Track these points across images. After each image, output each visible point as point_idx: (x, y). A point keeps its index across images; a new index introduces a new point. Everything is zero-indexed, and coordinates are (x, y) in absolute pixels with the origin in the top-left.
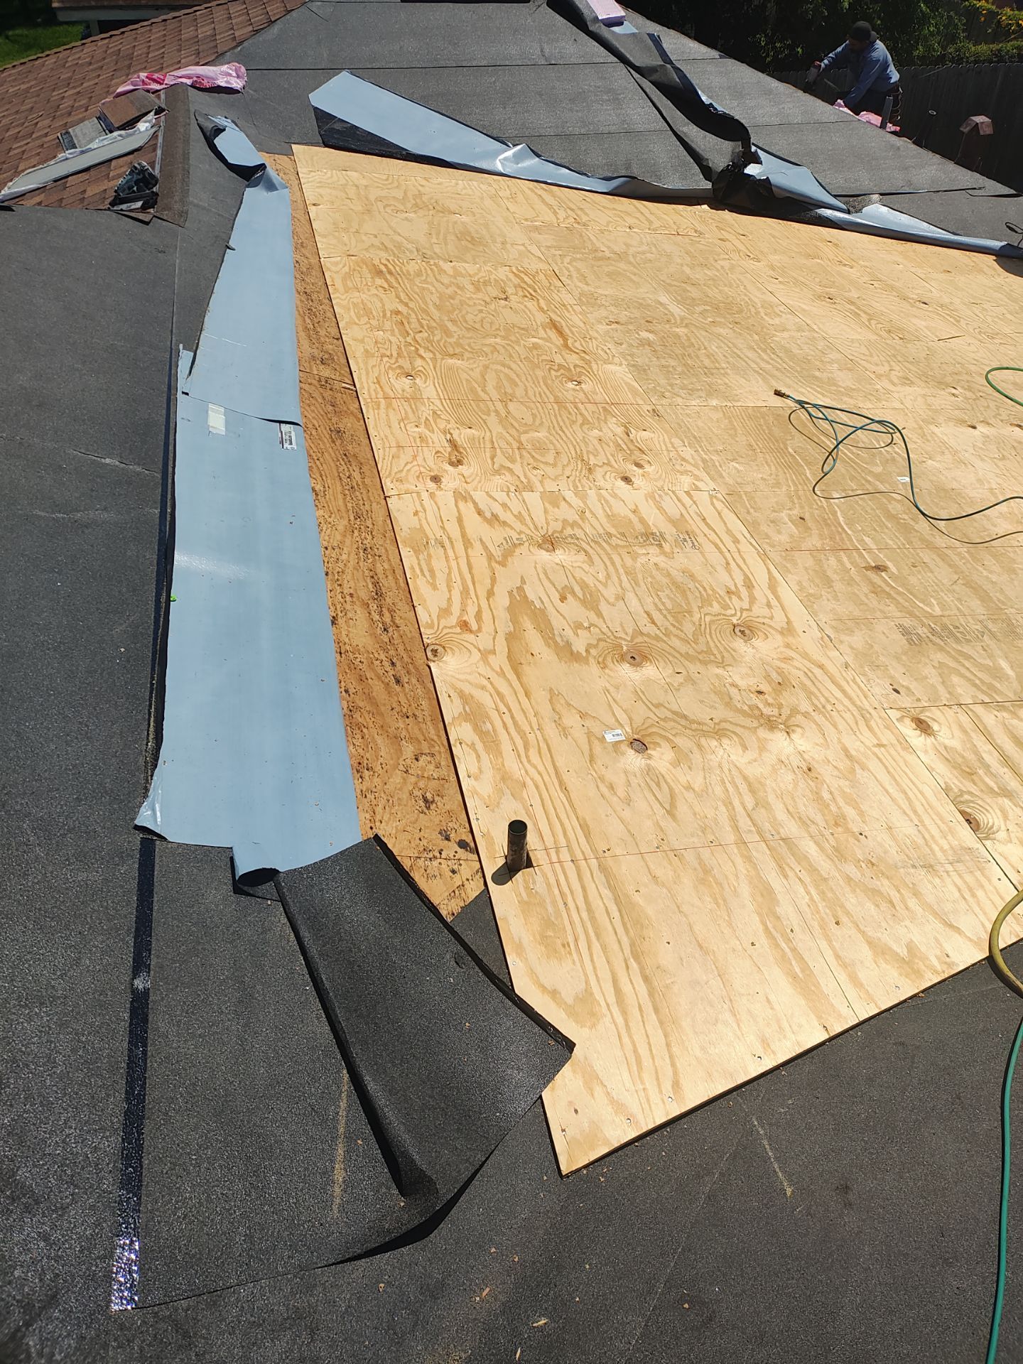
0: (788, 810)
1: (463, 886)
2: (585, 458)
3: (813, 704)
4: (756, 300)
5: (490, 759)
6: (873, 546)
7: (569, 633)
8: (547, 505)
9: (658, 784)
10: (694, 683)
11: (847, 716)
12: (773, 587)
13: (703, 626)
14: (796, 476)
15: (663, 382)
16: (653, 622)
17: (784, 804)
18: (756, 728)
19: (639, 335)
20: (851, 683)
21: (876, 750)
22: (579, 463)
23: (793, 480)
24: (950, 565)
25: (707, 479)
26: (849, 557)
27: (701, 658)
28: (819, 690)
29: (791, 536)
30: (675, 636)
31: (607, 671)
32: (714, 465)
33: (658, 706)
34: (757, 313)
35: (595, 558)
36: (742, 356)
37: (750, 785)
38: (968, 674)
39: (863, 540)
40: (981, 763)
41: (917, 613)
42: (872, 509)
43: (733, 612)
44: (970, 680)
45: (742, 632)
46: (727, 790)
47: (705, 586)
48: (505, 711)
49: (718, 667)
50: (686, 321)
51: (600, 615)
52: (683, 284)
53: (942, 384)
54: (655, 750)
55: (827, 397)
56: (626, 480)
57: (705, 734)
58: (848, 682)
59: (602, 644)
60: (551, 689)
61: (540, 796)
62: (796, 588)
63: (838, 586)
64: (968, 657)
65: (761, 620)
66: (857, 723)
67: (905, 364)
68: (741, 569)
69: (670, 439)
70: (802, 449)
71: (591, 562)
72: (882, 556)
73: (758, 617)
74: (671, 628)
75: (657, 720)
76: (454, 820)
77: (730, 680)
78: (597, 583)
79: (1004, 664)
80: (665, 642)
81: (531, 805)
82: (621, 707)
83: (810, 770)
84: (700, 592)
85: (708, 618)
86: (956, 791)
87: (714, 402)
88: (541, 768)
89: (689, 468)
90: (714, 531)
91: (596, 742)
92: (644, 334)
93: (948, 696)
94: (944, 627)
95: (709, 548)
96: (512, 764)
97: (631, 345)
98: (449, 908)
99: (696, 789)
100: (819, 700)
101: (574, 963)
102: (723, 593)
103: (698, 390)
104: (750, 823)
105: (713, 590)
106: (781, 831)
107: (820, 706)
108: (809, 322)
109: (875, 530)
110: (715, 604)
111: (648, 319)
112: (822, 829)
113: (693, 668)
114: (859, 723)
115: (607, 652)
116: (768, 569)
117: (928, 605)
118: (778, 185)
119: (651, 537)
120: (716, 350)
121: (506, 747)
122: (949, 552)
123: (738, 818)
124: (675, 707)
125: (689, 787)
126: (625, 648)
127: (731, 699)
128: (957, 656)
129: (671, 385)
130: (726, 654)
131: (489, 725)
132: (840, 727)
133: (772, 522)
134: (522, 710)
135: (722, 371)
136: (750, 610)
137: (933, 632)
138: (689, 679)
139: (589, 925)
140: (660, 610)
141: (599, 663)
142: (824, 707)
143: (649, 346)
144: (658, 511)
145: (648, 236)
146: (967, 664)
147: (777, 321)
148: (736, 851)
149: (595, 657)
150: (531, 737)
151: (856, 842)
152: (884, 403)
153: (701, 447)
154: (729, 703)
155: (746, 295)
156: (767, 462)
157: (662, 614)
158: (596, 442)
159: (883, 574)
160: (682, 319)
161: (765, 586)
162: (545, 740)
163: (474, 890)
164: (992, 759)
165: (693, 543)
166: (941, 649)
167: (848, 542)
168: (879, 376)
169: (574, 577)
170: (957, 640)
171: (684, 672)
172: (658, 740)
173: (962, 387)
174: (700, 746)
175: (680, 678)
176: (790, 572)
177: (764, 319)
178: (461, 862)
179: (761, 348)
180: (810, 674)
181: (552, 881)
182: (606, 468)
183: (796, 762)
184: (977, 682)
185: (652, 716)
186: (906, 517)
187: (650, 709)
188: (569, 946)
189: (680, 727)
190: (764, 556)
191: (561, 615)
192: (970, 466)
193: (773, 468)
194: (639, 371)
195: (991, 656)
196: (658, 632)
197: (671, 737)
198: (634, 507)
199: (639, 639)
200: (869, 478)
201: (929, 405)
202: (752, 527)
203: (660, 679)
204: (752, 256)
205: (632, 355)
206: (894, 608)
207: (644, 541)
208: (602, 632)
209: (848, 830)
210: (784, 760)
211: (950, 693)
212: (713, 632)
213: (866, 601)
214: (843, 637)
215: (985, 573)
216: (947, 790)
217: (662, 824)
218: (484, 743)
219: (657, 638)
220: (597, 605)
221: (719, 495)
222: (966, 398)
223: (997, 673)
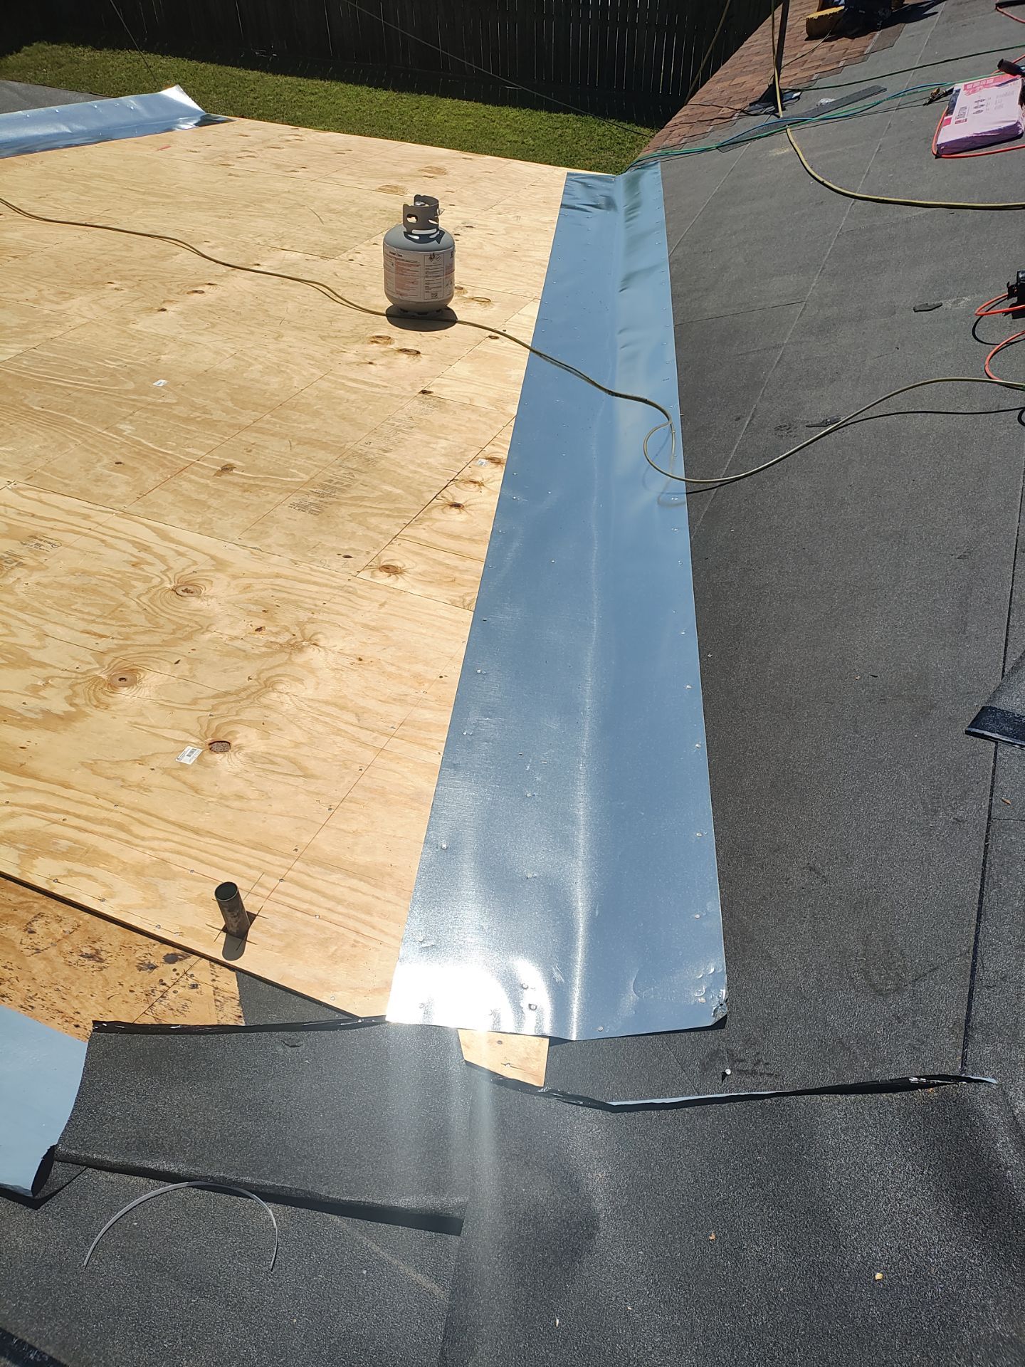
0: (380, 701)
1: (217, 988)
3: (307, 609)
5: (103, 869)
6: (201, 453)
7: (33, 702)
9: (272, 763)
10: (201, 661)
11: (339, 600)
12: (164, 536)
13: (148, 608)
14: (70, 429)
16: (101, 636)
17: (373, 698)
18: (289, 659)
20: (313, 573)
21: (384, 610)
23: (71, 434)
24: (272, 435)
26: (193, 473)
27: (180, 636)
28: (297, 595)
29: (128, 483)
30: (136, 633)
31: (113, 708)
33: (194, 702)
37: (335, 705)
38: (377, 511)
39: (188, 452)
40: (451, 569)
41: (294, 488)
42: (165, 422)
43: (159, 579)
44: (382, 514)
45: (186, 591)
46: (326, 723)
47: (107, 573)
48: (63, 817)
49: (203, 633)
51: (42, 665)
53: (98, 284)
54: (236, 739)
55: (12, 343)
57: (259, 694)
58: (310, 574)
59: (78, 689)
60: (83, 764)
62: (184, 525)
63: (214, 502)
64: (361, 498)
65: (189, 571)
66: (350, 601)
67: (44, 279)
68: (120, 539)
70: (45, 401)
72: (218, 458)
73: (184, 570)
74: (123, 630)
75: (208, 714)
77: (225, 638)
78: (4, 639)
79: (388, 488)
80: (133, 645)
81: (192, 871)
82: (166, 727)
83: (360, 660)
84: (109, 582)
85: (144, 599)
86: (458, 599)
88: (162, 835)
90: (55, 520)
91: (181, 773)
93: (382, 536)
94: (323, 486)
95: (69, 538)
96: (130, 855)
98: (229, 1017)
99: (304, 741)
100: (306, 603)
102: (131, 569)
104: (369, 732)
105: (119, 572)
106: (394, 719)
107: (313, 607)
109: (187, 438)
110: (135, 583)
112: (416, 695)
113: (185, 648)
114: (353, 600)
115: (92, 692)
116: (142, 524)
117: (293, 476)
121: (105, 845)
122: (259, 424)
123: (357, 736)
124: (210, 692)
125: (297, 745)
126: (104, 676)
127: (244, 651)
128: (355, 502)
130: (196, 619)
131: (63, 843)
132: (344, 612)
133: (97, 481)
134: (78, 802)
136: (169, 569)
137: (320, 495)
138: (193, 661)
140: (93, 621)
141: (97, 707)
142: (316, 606)
146: (367, 504)
148: (383, 760)
149: (87, 705)
150: (119, 818)
151: (444, 685)
152: (67, 324)
154: (247, 656)
156: (28, 431)
157: (98, 623)
159: (234, 471)
161: (157, 540)
162: (133, 809)
163: (229, 983)
164: (453, 561)
165: (49, 543)
166: (340, 504)
167: (179, 462)
168: (36, 301)
170: (343, 491)
171: (181, 658)
172: (229, 729)
173: (116, 279)
174: (267, 707)
175: (184, 667)
176: (164, 515)
178: (189, 973)
180: (277, 587)
181: (285, 910)
183: (344, 661)
184: (386, 512)
185: (201, 714)
186: (199, 415)
187: (191, 710)
188: (359, 942)
189: (233, 705)
190: (125, 514)
191: (5, 692)
193: (42, 433)
195: (375, 488)
196: (115, 641)
199: (108, 659)
200: (132, 398)
203: (168, 680)
206: (274, 494)
208: (65, 678)
210: (335, 667)
211: (379, 533)
212: (163, 608)
213: (249, 502)
214: (268, 541)
215: (303, 427)
216: (453, 603)
217: (312, 789)
218: (78, 861)
219: (121, 647)
220: (29, 658)
221: (20, 485)
222: (129, 287)
223: (391, 497)
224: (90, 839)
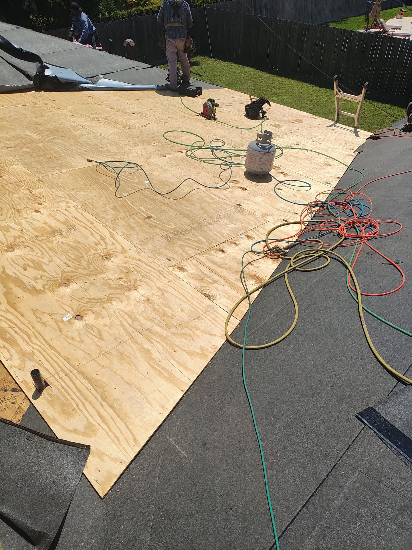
0: (145, 318)
1: (20, 407)
2: (15, 207)
3: (142, 275)
4: (68, 126)
5: (14, 349)
6: (144, 210)
7: (33, 283)
8: (4, 232)
9: (92, 329)
10: (94, 284)
11: (155, 275)
12: (112, 236)
13: (90, 261)
14: (107, 191)
15: (39, 167)
16: (69, 266)
17: (143, 316)
18: (123, 292)
19: (22, 150)
20: (153, 263)
21: (169, 284)
22: (13, 210)
23: (106, 193)
24: (173, 209)
25: (72, 202)
26: (137, 216)
27: (93, 273)
28: (142, 269)
29: (113, 215)
30: (80, 268)
31: (55, 293)
32: (73, 195)
33: (82, 299)
34: (70, 131)
35: (34, 248)
36: (70, 149)
37: (128, 315)
38: (191, 245)
39: (140, 209)
40: (204, 275)
41: (167, 230)
42: (139, 196)
43: (100, 251)
44: (192, 247)
45: (106, 258)
46: (120, 320)
47: (86, 244)
48: (14, 326)
49: (101, 275)
50: (41, 140)
51: (44, 271)
52: (35, 126)
53: (149, 143)
54: (86, 316)
55: (109, 157)
56: (37, 211)
57: (105, 302)
58: (151, 263)
59: (49, 282)
60: (33, 309)
61: (43, 355)
62: (121, 234)
63: (137, 229)
64: (189, 239)
65: (112, 251)
66: (159, 277)
67: (134, 138)
68: (98, 233)
69: (50, 190)
70: (106, 180)
71: (33, 250)
72: (148, 213)
73: (111, 250)
74: (77, 266)
75: (83, 304)
76: (6, 382)
77: (108, 278)
78: (39, 258)
79: (201, 238)
80: (76, 272)
81: (40, 361)
82: (66, 305)
83: (148, 300)
84: (84, 248)
85: (91, 257)
86: (199, 287)
87: (64, 170)
88: (39, 343)
89: (63, 199)
90: (82, 222)
91: (60, 323)
92: (25, 150)
93: (187, 256)
94: (178, 231)
95: (82, 229)
96: (25, 347)
97: (20, 155)
98: (16, 419)
99: (108, 325)
100: (143, 273)
101: (79, 415)
102: (94, 245)
103: (55, 167)
104: (133, 329)
105: (89, 245)
106: (145, 327)
107: (144, 275)
108: (92, 130)
109: (143, 204)
110: (92, 250)
111: (24, 143)
112: (159, 320)
113: (91, 278)
114: (160, 276)
115: (52, 285)
116: (108, 230)
117: (170, 225)
118: (61, 78)
119: (56, 232)
120: (58, 149)
121: (20, 341)
122: (171, 204)
123: (128, 329)
124: (89, 297)
125: (105, 325)
126: (60, 281)
127: (110, 285)
128: (185, 240)
129: (44, 168)
130: (103, 269)
131: (9, 335)
132: (154, 280)
133: (104, 211)
134: (22, 322)
135: (63, 157)
136: (106, 248)
137: (175, 235)
138: (92, 284)
139: (81, 397)
140: (70, 260)
141: (50, 290)
142: (146, 275)
143: (28, 154)
144: (55, 221)
145: (12, 108)
146: (189, 242)
147: (79, 132)
148: (131, 342)
149: (48, 289)
150: (30, 333)
151: (172, 319)
152: (130, 155)
153: (65, 190)
154: (110, 287)
155: (63, 125)
156: (94, 189)
157: (71, 261)
158: (18, 200)
159: (151, 219)
160: (39, 140)
161: (109, 237)
162: (37, 331)
163: (25, 406)
164: (207, 272)
165: (75, 229)
166: (179, 240)
167: (135, 211)
168: (125, 145)
169: (27, 259)
170: (184, 235)
171: (88, 281)
172: (86, 312)
173: (157, 142)
174: (104, 308)
175: (87, 284)
176: (117, 229)
177: (74, 133)
178: (16, 398)
179: (76, 144)
180: (137, 265)
181: (60, 387)
182: (26, 209)
183: (142, 299)
184: (194, 247)
185: (81, 303)
186: (152, 196)
187: (78, 301)
188: (75, 409)
189: (94, 303)
190: (105, 226)
191: (27, 277)
192: (168, 171)
193: (97, 190)
194: (28, 165)
195: (196, 237)
196: (72, 269)
197: (91, 309)
198: (44, 222)
199: (65, 275)
200: (135, 185)
201: (147, 152)
202: (97, 215)
203: (79, 288)
204: (60, 108)
205: (22, 159)
206: (159, 230)
207: (54, 234)
208: (48, 277)
209: (168, 317)
210: (138, 300)
211: (187, 254)
212: (95, 262)
213: (148, 231)
214: (145, 247)
215: (185, 208)
216: (196, 289)
217: (99, 344)
218: (9, 343)
219: (73, 272)
220: (42, 267)
221: (79, 207)
222: (159, 146)
223: (200, 242)
224: (17, 337)
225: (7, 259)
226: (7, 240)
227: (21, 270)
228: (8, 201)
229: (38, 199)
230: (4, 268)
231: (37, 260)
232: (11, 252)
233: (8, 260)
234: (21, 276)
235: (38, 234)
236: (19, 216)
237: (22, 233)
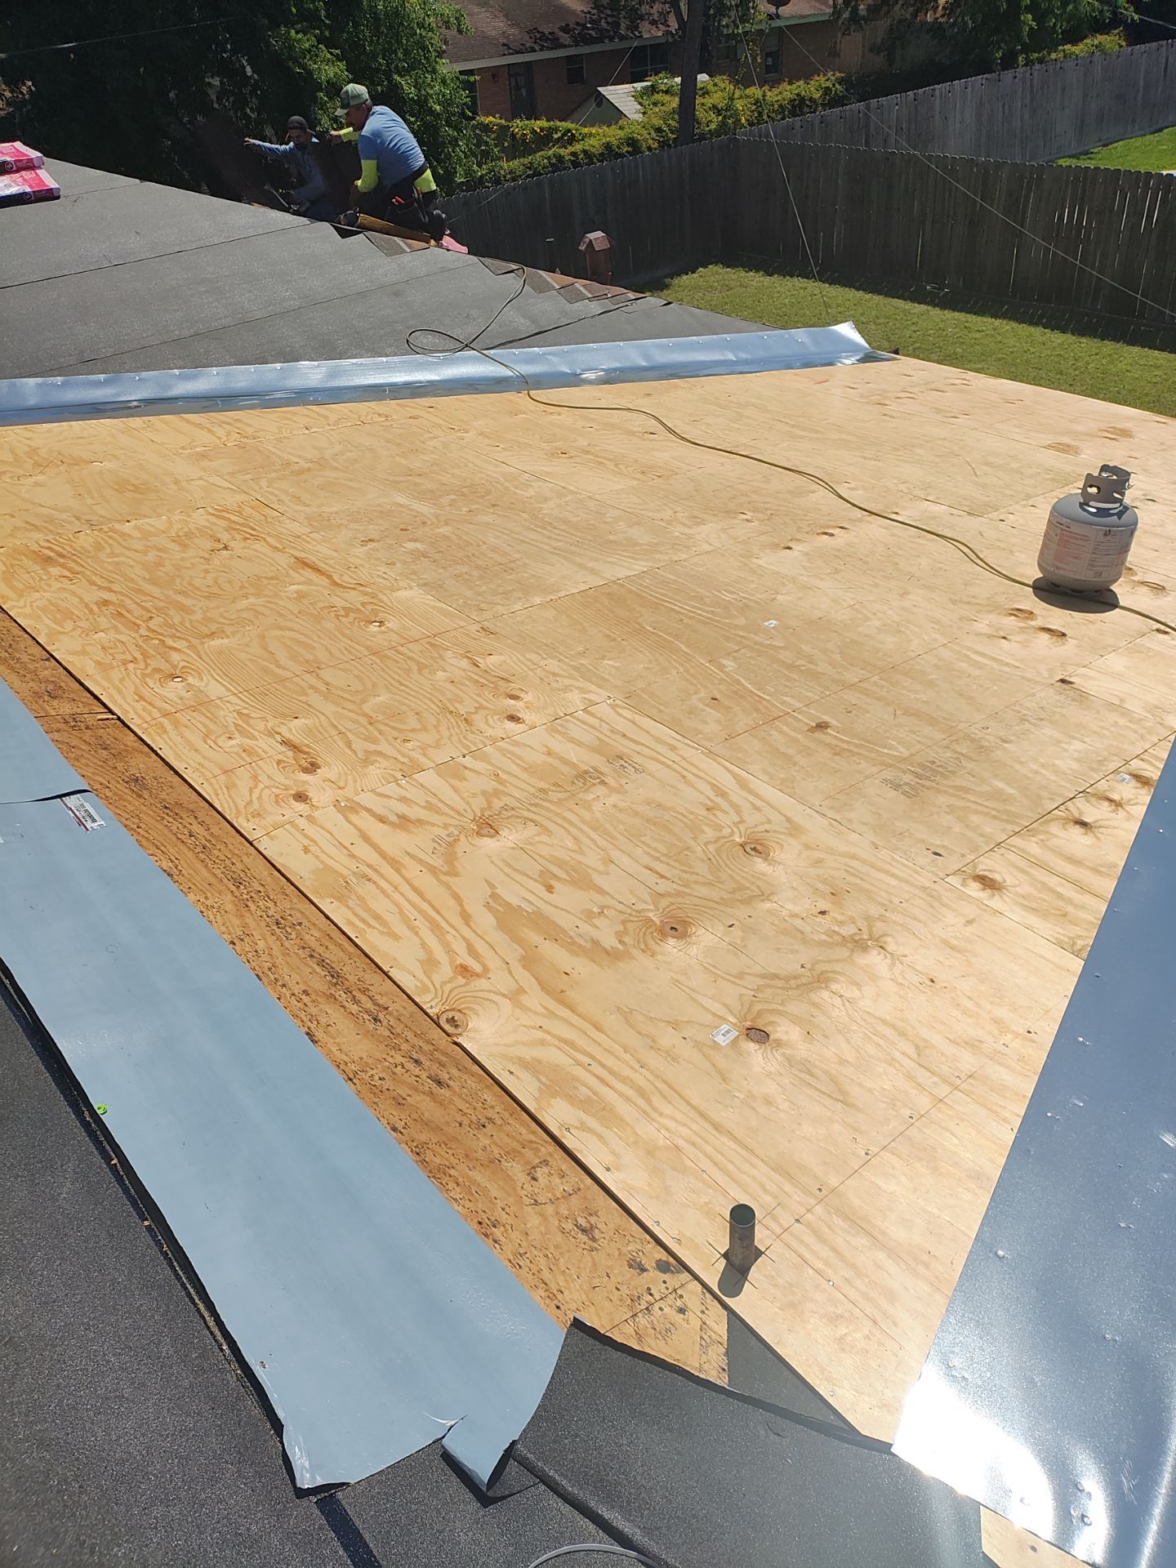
0: (949, 1039)
1: (704, 1323)
2: (452, 709)
3: (879, 903)
4: (496, 476)
5: (616, 1134)
6: (799, 705)
7: (585, 928)
8: (452, 781)
9: (811, 1074)
10: (755, 932)
11: (918, 902)
12: (744, 785)
13: (713, 859)
14: (675, 655)
15: (469, 593)
16: (662, 877)
17: (939, 1032)
19: (405, 548)
20: (893, 863)
21: (970, 930)
22: (449, 716)
23: (674, 660)
24: (877, 699)
25: (593, 688)
26: (787, 725)
27: (739, 898)
28: (872, 884)
29: (719, 722)
30: (695, 882)
31: (659, 957)
32: (588, 670)
33: (741, 975)
34: (506, 489)
35: (546, 823)
36: (527, 540)
37: (893, 1027)
38: (980, 808)
39: (785, 702)
40: (1062, 899)
41: (889, 761)
42: (768, 665)
43: (730, 830)
44: (987, 814)
45: (754, 849)
46: (879, 1045)
47: (682, 811)
48: (589, 1061)
49: (763, 901)
50: (442, 519)
51: (601, 891)
52: (409, 478)
53: (730, 513)
54: (776, 1032)
55: (640, 558)
56: (512, 718)
57: (810, 988)
58: (889, 864)
59: (630, 927)
60: (619, 1009)
61: (705, 1154)
62: (765, 777)
63: (801, 760)
64: (966, 790)
65: (761, 828)
66: (932, 906)
67: (682, 501)
68: (701, 778)
69: (524, 656)
70: (657, 622)
71: (549, 833)
72: (813, 712)
73: (756, 826)
74: (684, 875)
75: (752, 993)
76: (631, 1239)
77: (786, 912)
78: (572, 854)
79: (999, 785)
80: (690, 895)
81: (705, 1172)
82: (706, 996)
83: (934, 980)
84: (681, 821)
85: (711, 848)
86: (1066, 940)
87: (537, 600)
88: (680, 1117)
89: (568, 682)
90: (643, 744)
91: (712, 1052)
92: (410, 545)
93: (983, 840)
94: (922, 766)
95: (653, 766)
96: (647, 1128)
97: (405, 562)
98: (712, 1364)
99: (850, 1059)
100: (880, 896)
102: (705, 813)
103: (511, 591)
104: (928, 1074)
105: (692, 813)
106: (961, 1067)
107: (887, 903)
108: (563, 485)
109: (787, 686)
110: (705, 828)
111: (402, 527)
112: (994, 1045)
113: (741, 912)
115: (642, 934)
116: (725, 768)
117: (891, 748)
119: (586, 777)
120: (496, 541)
121: (623, 1108)
122: (865, 685)
123: (913, 1074)
124: (757, 969)
125: (843, 1062)
126: (656, 920)
127: (803, 933)
128: (957, 793)
129: (480, 594)
130: (759, 883)
131: (584, 1090)
132: (922, 918)
133: (690, 713)
134: (606, 1050)
135: (521, 563)
136: (742, 821)
137: (917, 775)
138: (748, 929)
139: (873, 1295)
140: (657, 859)
141: (644, 951)
142: (890, 902)
143: (424, 557)
144: (572, 745)
147: (531, 492)
148: (940, 1115)
149: (635, 947)
150: (642, 1081)
151: (1032, 1044)
152: (694, 549)
153: (561, 654)
154: (804, 938)
155: (481, 473)
156: (636, 649)
157: (663, 862)
158: (449, 686)
159: (829, 730)
160: (436, 517)
161: (736, 787)
162: (657, 1076)
163: (718, 1322)
164: (1067, 890)
165: (634, 767)
166: (938, 791)
167: (774, 709)
168: (670, 523)
169: (541, 856)
170: (944, 776)
171: (736, 923)
172: (770, 1018)
173: (750, 510)
174: (816, 1005)
175: (737, 932)
176: (748, 763)
177: (518, 494)
178: (679, 1292)
179: (539, 527)
180: (851, 870)
181: (796, 1259)
182: (483, 713)
183: (914, 977)
184: (994, 813)
185: (744, 991)
186: (804, 664)
187: (735, 983)
189: (780, 991)
190: (711, 754)
191: (563, 910)
192: (816, 589)
193: (647, 653)
194: (435, 587)
195: (984, 781)
196: (675, 886)
197: (781, 1008)
198: (545, 749)
199: (664, 903)
200: (741, 633)
201: (735, 538)
202: (673, 724)
203: (719, 942)
205: (414, 573)
206: (867, 764)
207: (584, 784)
208: (620, 912)
209: (1016, 1034)
210: (903, 980)
211: (981, 836)
212: (728, 862)
213: (838, 767)
214: (848, 816)
215: (912, 695)
216: (1059, 943)
217: (849, 1121)
218: (594, 1115)
219: (679, 894)
220: (592, 881)
221: (618, 702)
222: (759, 520)
223: (1001, 796)
224: (610, 1096)
225: (490, 857)
226: (468, 803)
227: (541, 890)
228: (426, 691)
229: (501, 683)
230: (492, 886)
231: (569, 859)
232: (492, 837)
233: (493, 862)
234: (545, 908)
235: (543, 785)
236: (473, 733)
237: (500, 783)
